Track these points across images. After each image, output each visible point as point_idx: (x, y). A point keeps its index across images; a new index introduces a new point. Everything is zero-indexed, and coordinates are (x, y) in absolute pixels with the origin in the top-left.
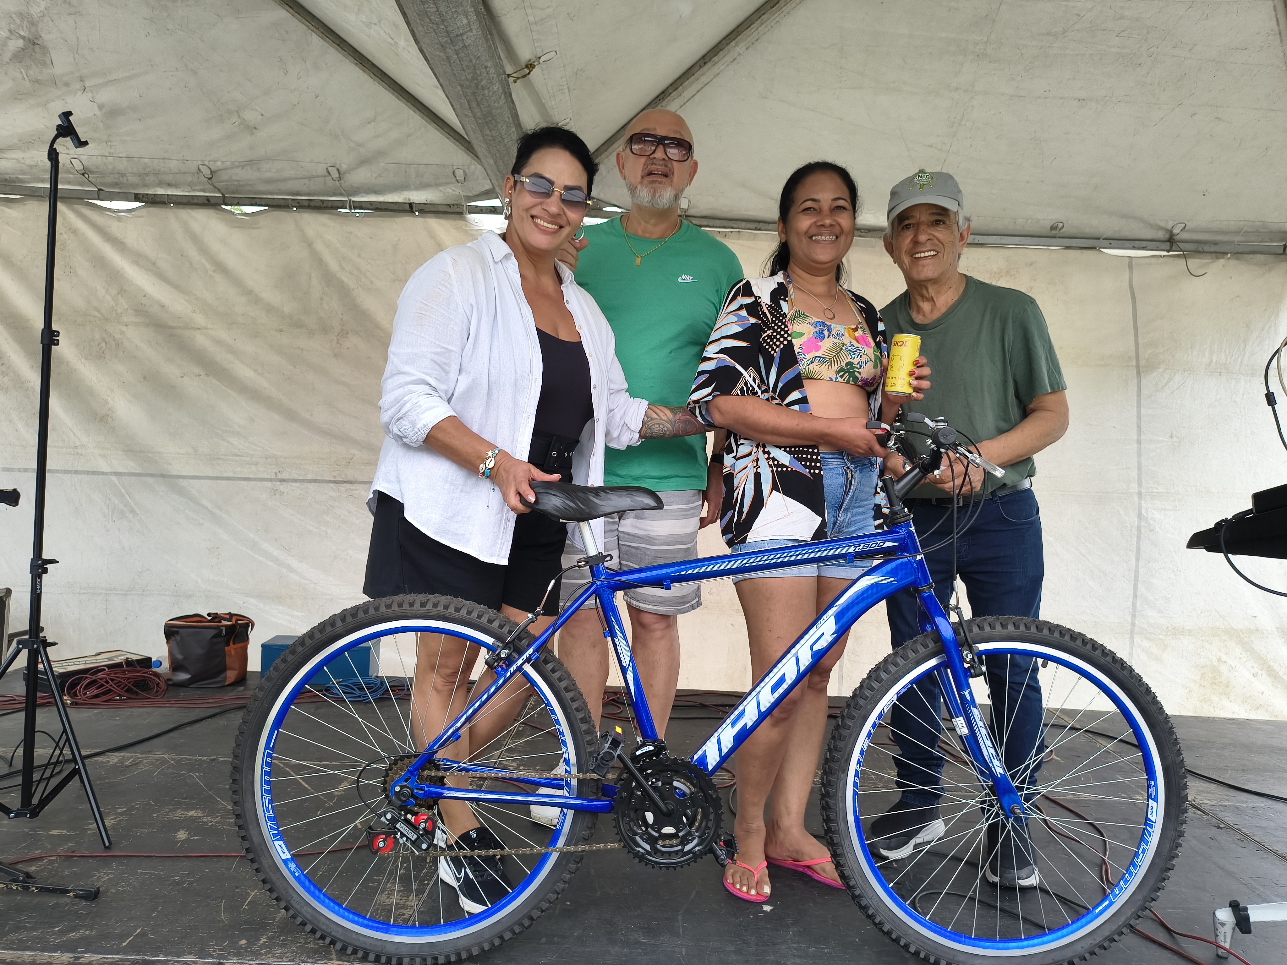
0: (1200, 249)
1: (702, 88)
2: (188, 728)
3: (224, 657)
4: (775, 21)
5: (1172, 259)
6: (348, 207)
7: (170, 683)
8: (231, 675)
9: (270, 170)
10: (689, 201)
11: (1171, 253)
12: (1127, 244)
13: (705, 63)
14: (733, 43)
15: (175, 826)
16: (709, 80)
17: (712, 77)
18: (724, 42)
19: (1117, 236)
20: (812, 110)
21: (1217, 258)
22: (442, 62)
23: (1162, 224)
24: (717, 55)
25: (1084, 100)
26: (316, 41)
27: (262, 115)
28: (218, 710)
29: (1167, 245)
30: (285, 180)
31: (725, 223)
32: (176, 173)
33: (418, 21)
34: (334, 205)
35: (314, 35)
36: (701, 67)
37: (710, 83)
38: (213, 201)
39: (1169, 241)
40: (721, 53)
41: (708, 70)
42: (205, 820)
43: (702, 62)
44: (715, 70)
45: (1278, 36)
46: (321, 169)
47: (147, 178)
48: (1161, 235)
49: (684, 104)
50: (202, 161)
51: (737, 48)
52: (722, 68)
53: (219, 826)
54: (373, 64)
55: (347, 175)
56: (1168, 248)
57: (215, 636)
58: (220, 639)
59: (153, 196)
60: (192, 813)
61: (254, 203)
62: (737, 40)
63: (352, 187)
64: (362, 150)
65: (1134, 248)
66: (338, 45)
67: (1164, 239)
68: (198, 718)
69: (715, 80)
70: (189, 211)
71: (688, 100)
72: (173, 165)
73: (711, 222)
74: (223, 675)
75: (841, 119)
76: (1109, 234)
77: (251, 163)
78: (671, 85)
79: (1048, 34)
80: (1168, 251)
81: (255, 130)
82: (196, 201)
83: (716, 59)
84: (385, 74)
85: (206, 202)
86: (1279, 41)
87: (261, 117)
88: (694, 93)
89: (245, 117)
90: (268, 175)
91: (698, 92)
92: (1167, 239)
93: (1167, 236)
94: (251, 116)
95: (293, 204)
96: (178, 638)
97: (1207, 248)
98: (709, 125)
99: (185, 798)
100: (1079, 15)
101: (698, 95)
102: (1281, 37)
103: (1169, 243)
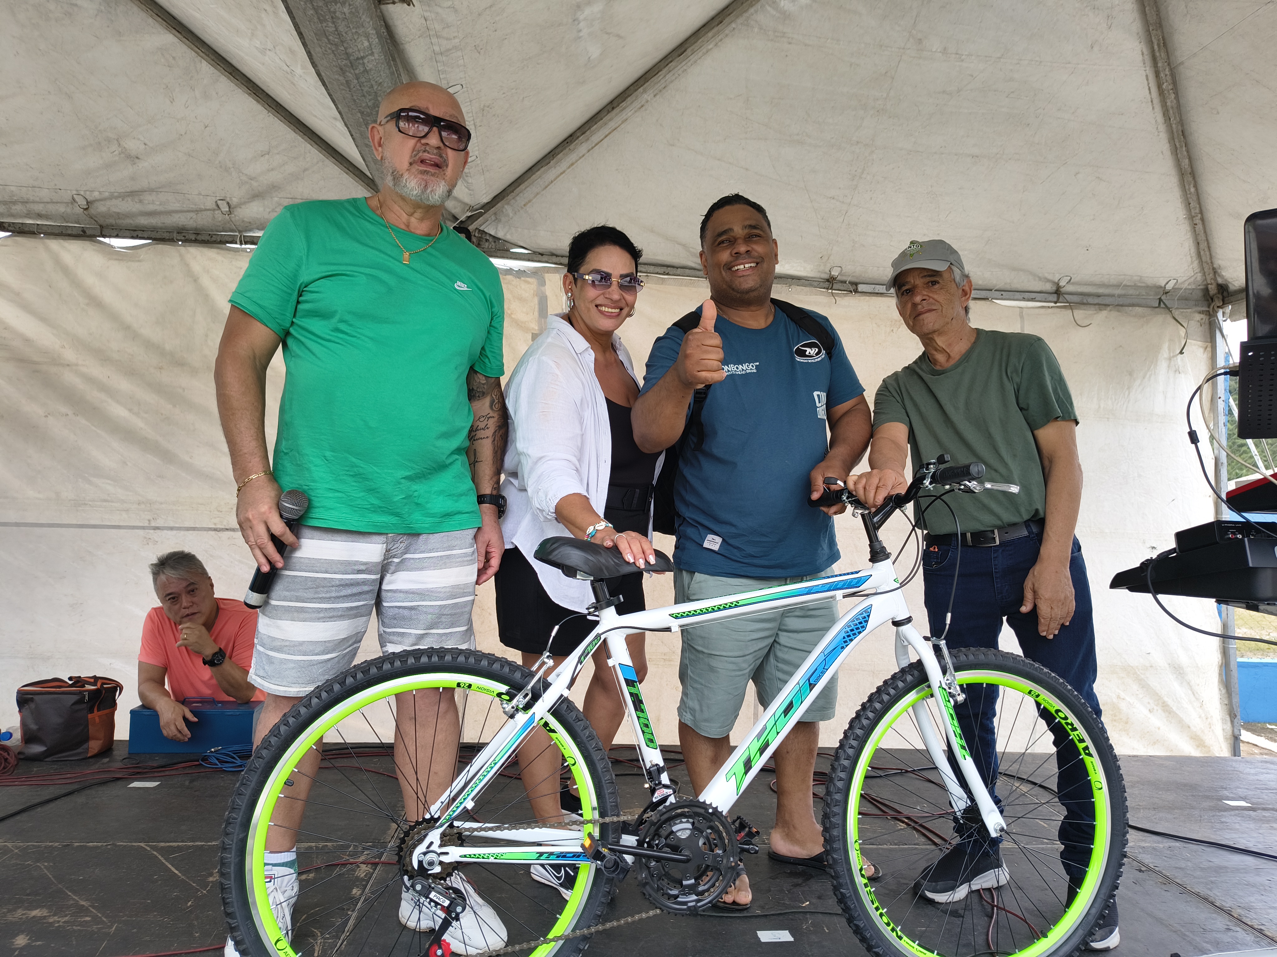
0: (1085, 301)
1: (610, 133)
2: (39, 809)
3: (87, 726)
4: (682, 69)
5: (1059, 310)
6: (238, 242)
7: (22, 757)
8: (94, 746)
9: (152, 203)
11: (1058, 304)
12: (1018, 295)
13: (613, 108)
14: (641, 90)
15: (14, 929)
16: (617, 125)
17: (620, 122)
18: (632, 87)
19: (1008, 287)
20: (719, 160)
21: (1101, 310)
22: (342, 87)
23: (1050, 277)
24: (624, 100)
25: (977, 157)
26: (206, 68)
27: (145, 144)
28: (75, 787)
29: (1054, 297)
30: (170, 213)
32: (48, 203)
33: (316, 41)
34: (223, 239)
35: (204, 63)
36: (609, 112)
37: (619, 128)
38: (88, 233)
39: (1056, 293)
40: (629, 98)
41: (617, 115)
42: (51, 920)
43: (609, 108)
44: (624, 115)
45: (1150, 103)
46: (209, 203)
47: (13, 207)
48: (1049, 287)
49: (592, 148)
50: (77, 191)
51: (645, 95)
52: (630, 114)
53: (68, 926)
54: (267, 94)
55: (239, 210)
56: (1055, 300)
57: (76, 703)
58: (84, 706)
59: (20, 225)
60: (36, 913)
61: (135, 235)
62: (645, 86)
63: (243, 221)
64: (255, 184)
65: (1024, 299)
66: (230, 74)
67: (1051, 291)
68: (52, 796)
69: (622, 126)
70: (62, 241)
71: (596, 145)
72: (45, 194)
74: (85, 746)
75: (747, 169)
76: (1000, 285)
77: (132, 194)
78: (579, 128)
79: (944, 92)
80: (1056, 303)
81: (137, 160)
82: (69, 232)
83: (624, 104)
84: (281, 105)
85: (81, 233)
86: (1150, 110)
87: (144, 146)
88: (603, 137)
89: (126, 146)
90: (151, 208)
91: (606, 137)
92: (1054, 291)
93: (1055, 288)
94: (132, 145)
95: (179, 238)
96: (32, 706)
97: (1091, 300)
98: (617, 170)
99: (28, 895)
100: (972, 76)
101: (606, 140)
102: (1152, 104)
103: (1056, 295)
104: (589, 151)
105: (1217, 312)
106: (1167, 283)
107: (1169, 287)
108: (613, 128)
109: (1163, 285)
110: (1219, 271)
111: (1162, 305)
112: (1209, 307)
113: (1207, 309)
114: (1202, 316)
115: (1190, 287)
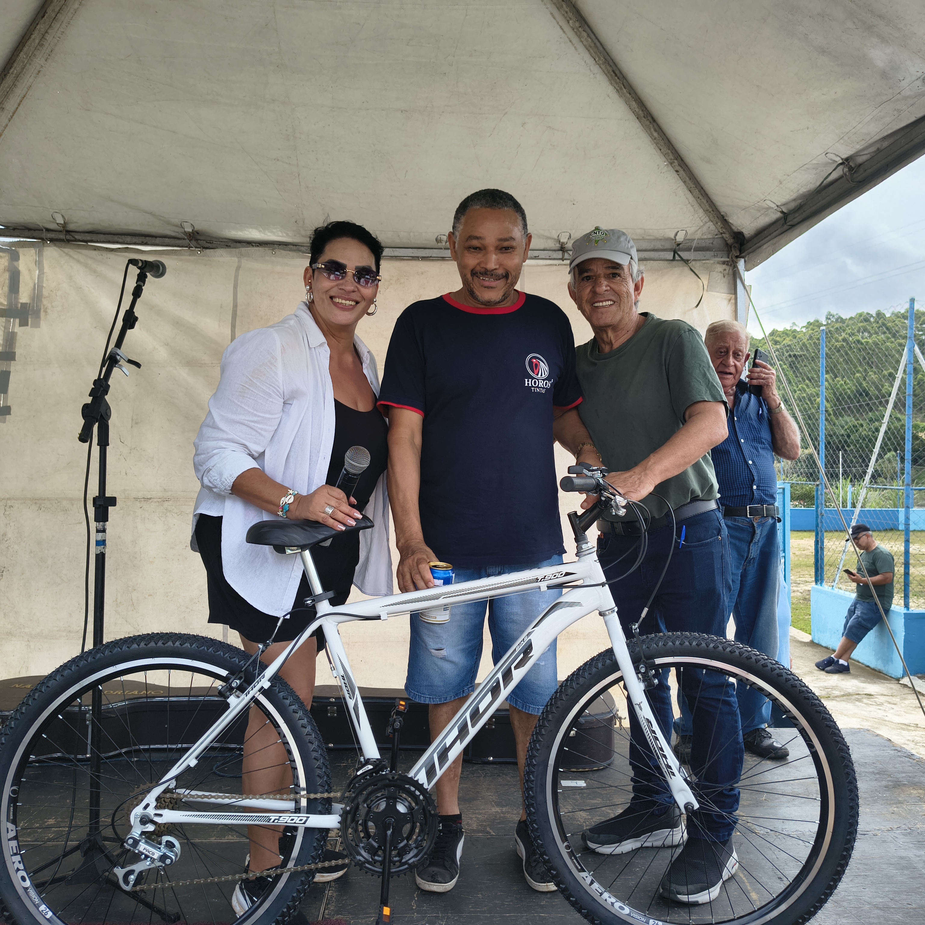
1: (21, 101)
10: (63, 216)
11: (563, 261)
13: (6, 75)
14: (22, 54)
16: (24, 92)
17: (26, 89)
18: (15, 54)
20: (141, 123)
29: (559, 254)
31: (110, 237)
37: (27, 96)
39: (561, 250)
40: (15, 65)
41: (15, 81)
45: (570, 44)
49: (12, 117)
51: (36, 60)
52: (31, 80)
56: (560, 257)
67: (557, 248)
69: (30, 93)
71: (14, 113)
73: (94, 237)
75: (174, 132)
79: (337, 43)
80: (561, 259)
86: (573, 48)
88: (16, 106)
91: (19, 105)
92: (559, 249)
93: (558, 246)
98: (46, 138)
100: (359, 24)
101: (20, 108)
102: (573, 45)
103: (561, 252)
104: (10, 121)
105: (737, 263)
106: (676, 235)
107: (680, 238)
108: (22, 95)
109: (672, 237)
110: (727, 219)
111: (677, 257)
112: (728, 258)
113: (728, 260)
114: (724, 266)
115: (705, 237)
